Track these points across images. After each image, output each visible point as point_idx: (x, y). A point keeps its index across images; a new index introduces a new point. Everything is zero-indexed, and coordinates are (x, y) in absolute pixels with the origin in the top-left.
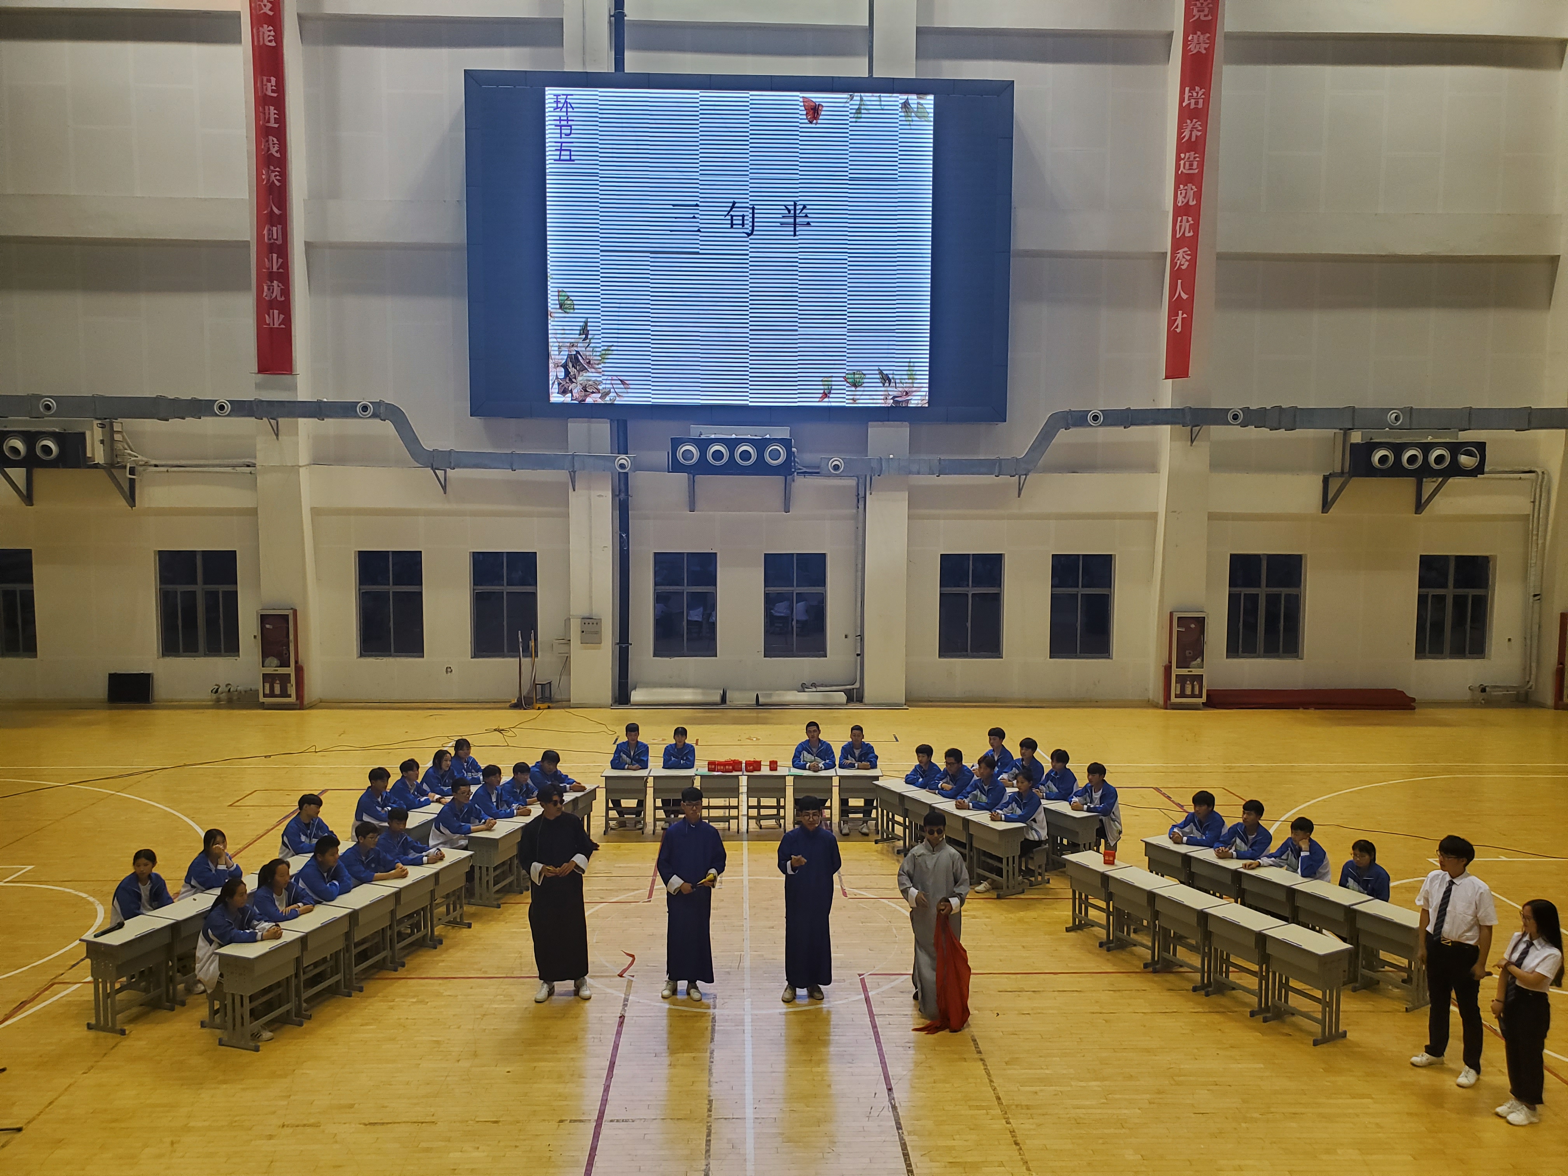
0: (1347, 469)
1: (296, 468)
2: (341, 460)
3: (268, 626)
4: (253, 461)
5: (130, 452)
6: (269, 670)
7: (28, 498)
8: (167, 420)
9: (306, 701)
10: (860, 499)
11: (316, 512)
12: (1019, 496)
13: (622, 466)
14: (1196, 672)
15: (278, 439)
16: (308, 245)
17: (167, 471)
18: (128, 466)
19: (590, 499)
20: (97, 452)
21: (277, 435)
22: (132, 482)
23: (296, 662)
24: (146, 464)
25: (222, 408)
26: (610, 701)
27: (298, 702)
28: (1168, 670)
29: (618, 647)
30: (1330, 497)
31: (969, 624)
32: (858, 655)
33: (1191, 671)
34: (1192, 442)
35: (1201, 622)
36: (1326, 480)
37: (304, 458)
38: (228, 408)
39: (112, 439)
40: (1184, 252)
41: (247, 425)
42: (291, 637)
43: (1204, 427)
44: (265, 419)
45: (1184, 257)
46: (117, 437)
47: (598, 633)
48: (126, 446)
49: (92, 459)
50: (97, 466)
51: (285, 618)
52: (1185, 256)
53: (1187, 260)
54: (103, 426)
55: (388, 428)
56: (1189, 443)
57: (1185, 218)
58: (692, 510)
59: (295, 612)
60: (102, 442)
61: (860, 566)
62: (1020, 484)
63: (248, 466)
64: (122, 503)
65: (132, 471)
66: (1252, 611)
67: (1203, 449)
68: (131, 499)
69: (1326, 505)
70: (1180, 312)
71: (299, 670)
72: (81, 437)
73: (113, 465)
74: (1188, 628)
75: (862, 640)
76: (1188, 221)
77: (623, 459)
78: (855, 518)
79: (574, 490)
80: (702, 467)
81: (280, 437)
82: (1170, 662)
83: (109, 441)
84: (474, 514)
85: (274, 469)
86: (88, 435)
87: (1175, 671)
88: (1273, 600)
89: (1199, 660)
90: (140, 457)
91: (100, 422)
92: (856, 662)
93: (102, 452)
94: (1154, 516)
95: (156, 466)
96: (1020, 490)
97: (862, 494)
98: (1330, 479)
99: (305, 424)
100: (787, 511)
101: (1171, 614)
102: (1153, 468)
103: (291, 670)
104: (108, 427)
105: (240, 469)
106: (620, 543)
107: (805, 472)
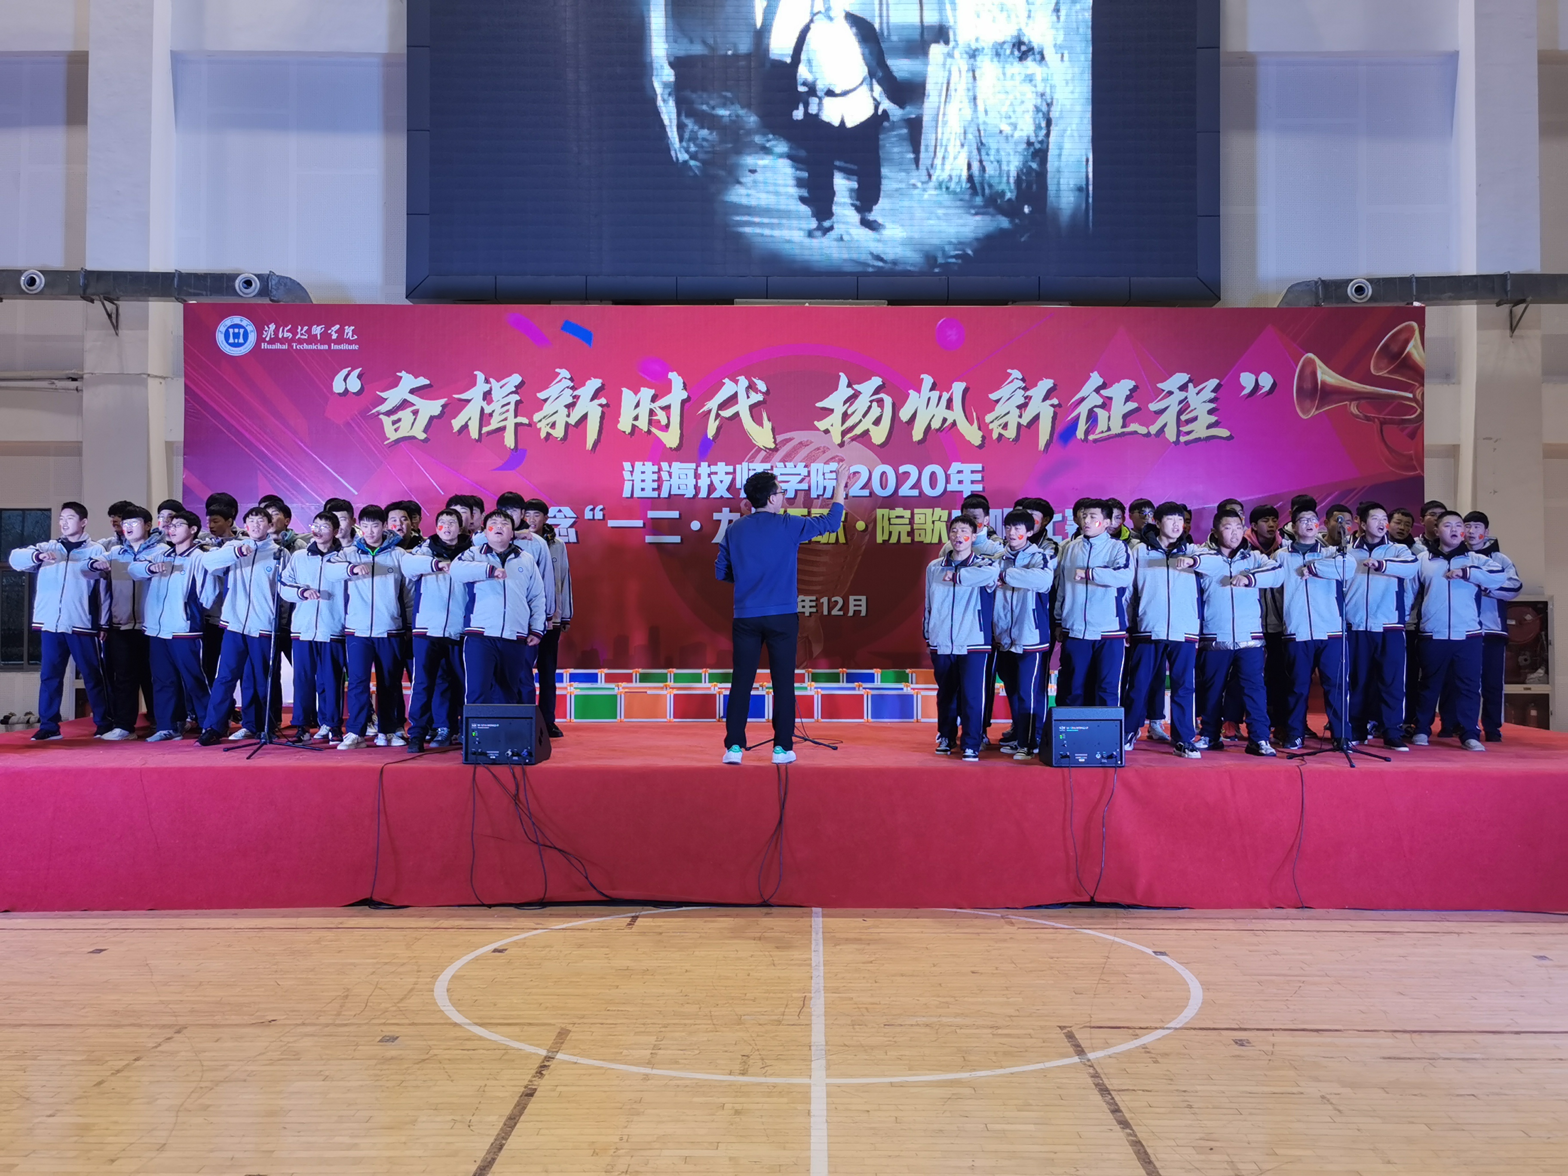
1: (141, 379)
4: (80, 371)
11: (174, 449)
14: (1536, 689)
15: (117, 334)
16: (177, 59)
21: (116, 327)
25: (32, 282)
33: (1529, 689)
34: (1513, 329)
35: (1541, 609)
37: (155, 363)
38: (41, 281)
41: (73, 311)
43: (1532, 307)
44: (98, 303)
56: (1508, 331)
63: (72, 379)
67: (1529, 342)
74: (1520, 620)
81: (120, 332)
85: (107, 378)
89: (1541, 671)
94: (1455, 451)
99: (155, 309)
102: (1450, 376)
105: (59, 384)
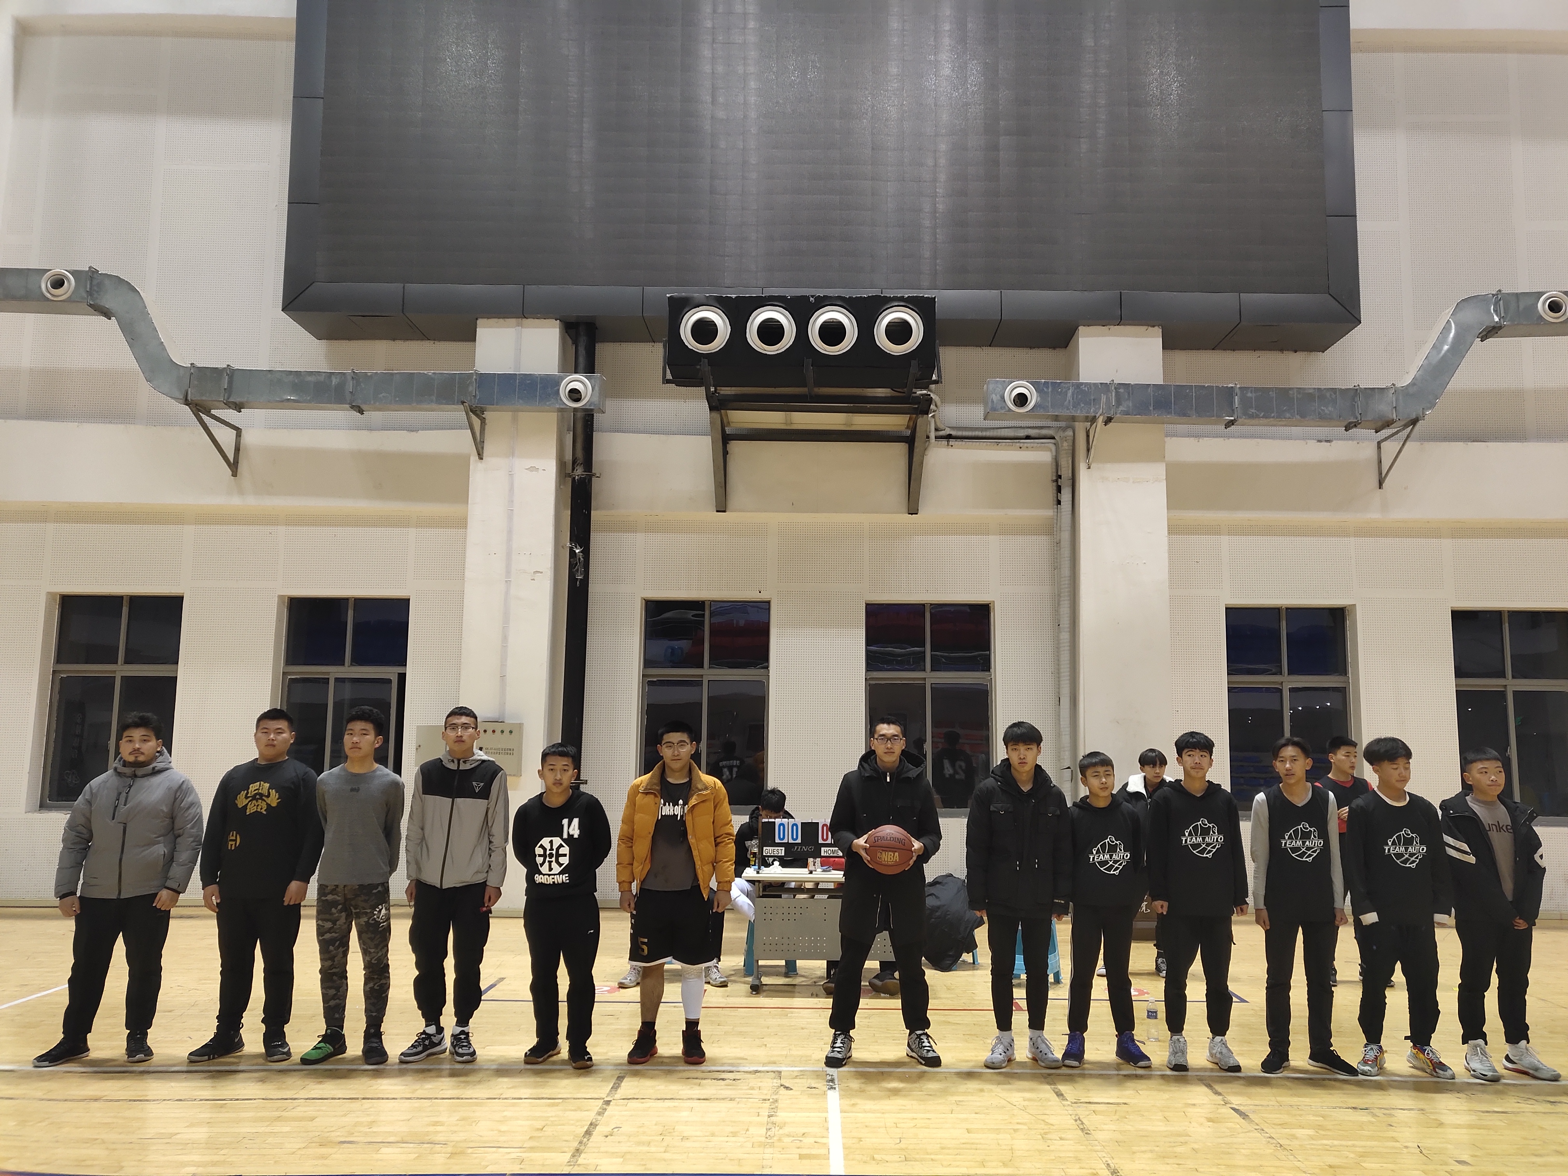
2: (44, 411)
10: (1065, 486)
12: (1380, 486)
13: (575, 395)
19: (511, 477)
47: (512, 752)
55: (108, 333)
58: (722, 509)
62: (1381, 462)
84: (291, 521)
97: (1067, 477)
100: (914, 512)
106: (572, 566)
107: (949, 437)
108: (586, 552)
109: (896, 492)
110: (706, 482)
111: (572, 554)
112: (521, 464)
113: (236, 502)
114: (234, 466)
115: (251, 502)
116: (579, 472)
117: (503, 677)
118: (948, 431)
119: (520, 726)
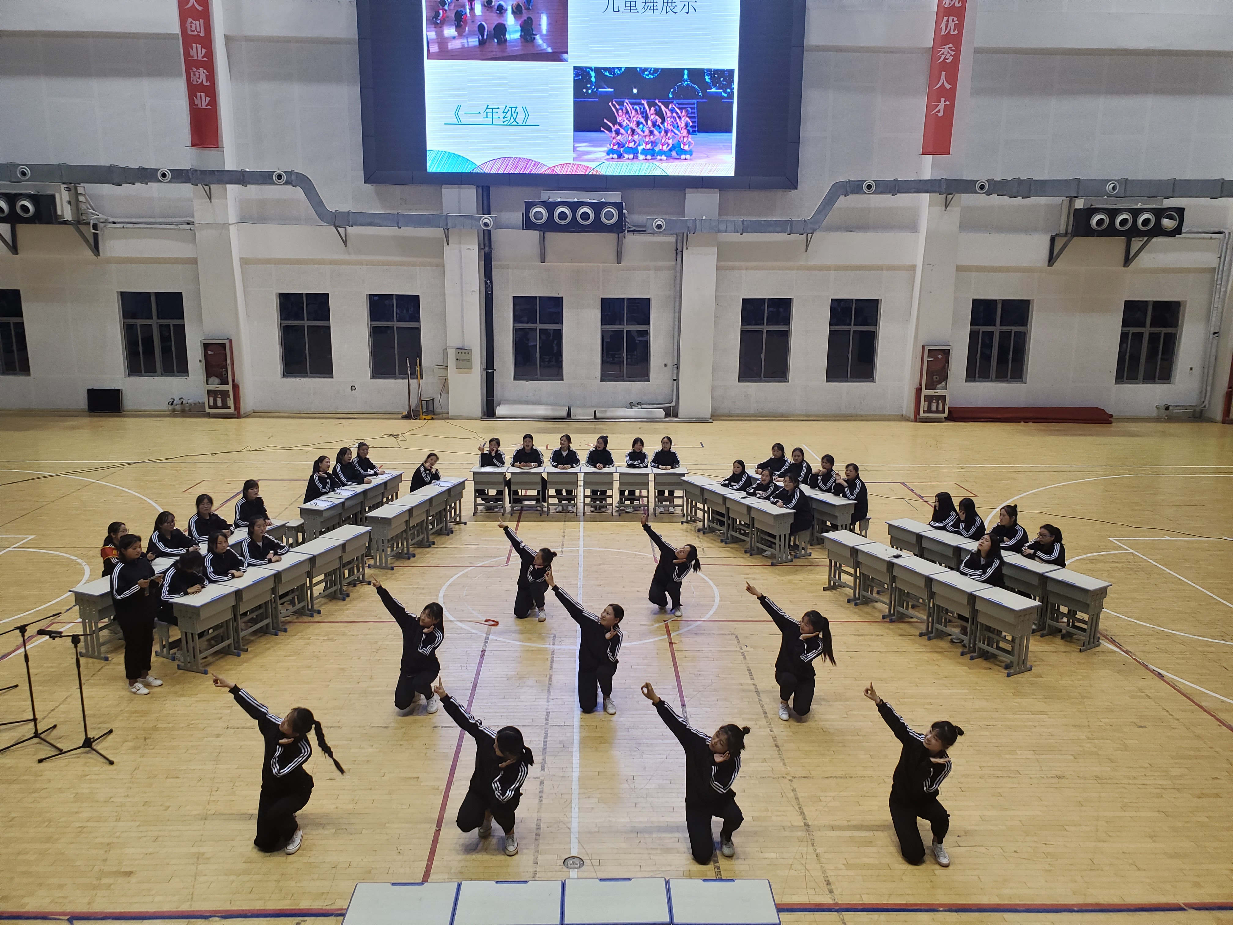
0: (1070, 230)
1: (226, 226)
2: (262, 219)
3: (210, 352)
4: (192, 220)
5: (93, 211)
6: (212, 387)
7: (14, 248)
8: (121, 185)
9: (242, 411)
10: (679, 253)
11: (244, 261)
12: (806, 251)
13: (486, 225)
14: (940, 392)
15: (211, 202)
16: (227, 38)
17: (123, 227)
18: (92, 222)
19: (460, 252)
20: (66, 211)
21: (210, 198)
22: (96, 236)
23: (233, 381)
24: (106, 221)
25: (164, 175)
26: (479, 414)
27: (236, 412)
28: (919, 391)
29: (485, 372)
30: (1055, 253)
31: (763, 356)
32: (675, 380)
33: (937, 392)
34: (946, 207)
35: (946, 353)
36: (1053, 239)
37: (232, 217)
38: (169, 176)
39: (77, 201)
40: (949, 48)
41: (185, 190)
42: (229, 361)
43: (957, 195)
44: (200, 185)
45: (948, 52)
46: (81, 199)
47: (469, 360)
48: (89, 207)
49: (62, 216)
50: (66, 222)
51: (223, 346)
52: (950, 51)
53: (951, 55)
54: (69, 189)
55: (298, 193)
56: (944, 208)
57: (951, 18)
58: (543, 261)
59: (231, 341)
60: (69, 203)
61: (677, 308)
62: (807, 241)
63: (188, 224)
64: (88, 253)
65: (95, 227)
66: (987, 345)
67: (955, 211)
68: (96, 249)
69: (1052, 260)
70: (943, 100)
71: (236, 387)
72: (52, 198)
73: (79, 222)
74: (936, 358)
75: (678, 368)
76: (953, 21)
77: (487, 219)
78: (674, 268)
79: (448, 245)
80: (550, 226)
81: (212, 200)
82: (921, 385)
83: (75, 202)
84: (368, 264)
85: (208, 226)
86: (57, 196)
87: (924, 392)
88: (1004, 336)
89: (944, 383)
90: (101, 216)
91: (66, 186)
92: (673, 385)
93: (70, 211)
94: (913, 268)
95: (114, 223)
96: (807, 246)
97: (680, 249)
98: (1057, 239)
99: (232, 189)
100: (619, 263)
101: (923, 347)
102: (914, 228)
103: (229, 387)
104: (73, 191)
105: (181, 226)
106: (486, 288)
107: (634, 231)
108: (491, 282)
109: (613, 256)
110: (536, 250)
111: (486, 282)
112: (464, 247)
113: (347, 257)
114: (345, 242)
115: (353, 257)
116: (487, 249)
117: (463, 332)
118: (634, 228)
119: (471, 350)
